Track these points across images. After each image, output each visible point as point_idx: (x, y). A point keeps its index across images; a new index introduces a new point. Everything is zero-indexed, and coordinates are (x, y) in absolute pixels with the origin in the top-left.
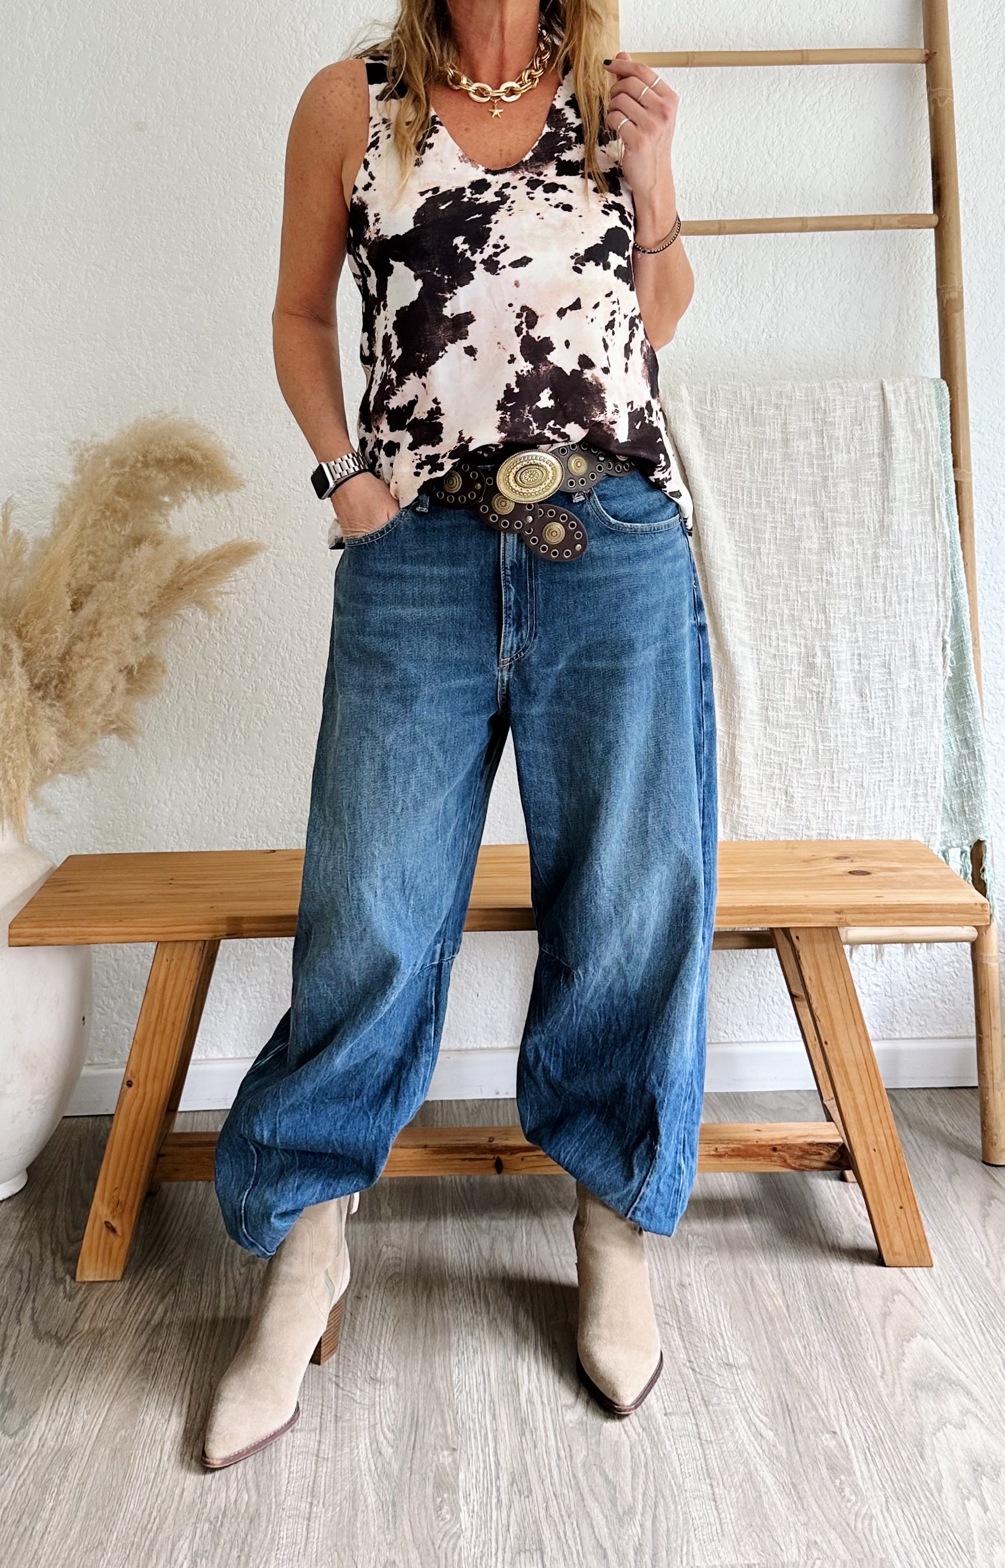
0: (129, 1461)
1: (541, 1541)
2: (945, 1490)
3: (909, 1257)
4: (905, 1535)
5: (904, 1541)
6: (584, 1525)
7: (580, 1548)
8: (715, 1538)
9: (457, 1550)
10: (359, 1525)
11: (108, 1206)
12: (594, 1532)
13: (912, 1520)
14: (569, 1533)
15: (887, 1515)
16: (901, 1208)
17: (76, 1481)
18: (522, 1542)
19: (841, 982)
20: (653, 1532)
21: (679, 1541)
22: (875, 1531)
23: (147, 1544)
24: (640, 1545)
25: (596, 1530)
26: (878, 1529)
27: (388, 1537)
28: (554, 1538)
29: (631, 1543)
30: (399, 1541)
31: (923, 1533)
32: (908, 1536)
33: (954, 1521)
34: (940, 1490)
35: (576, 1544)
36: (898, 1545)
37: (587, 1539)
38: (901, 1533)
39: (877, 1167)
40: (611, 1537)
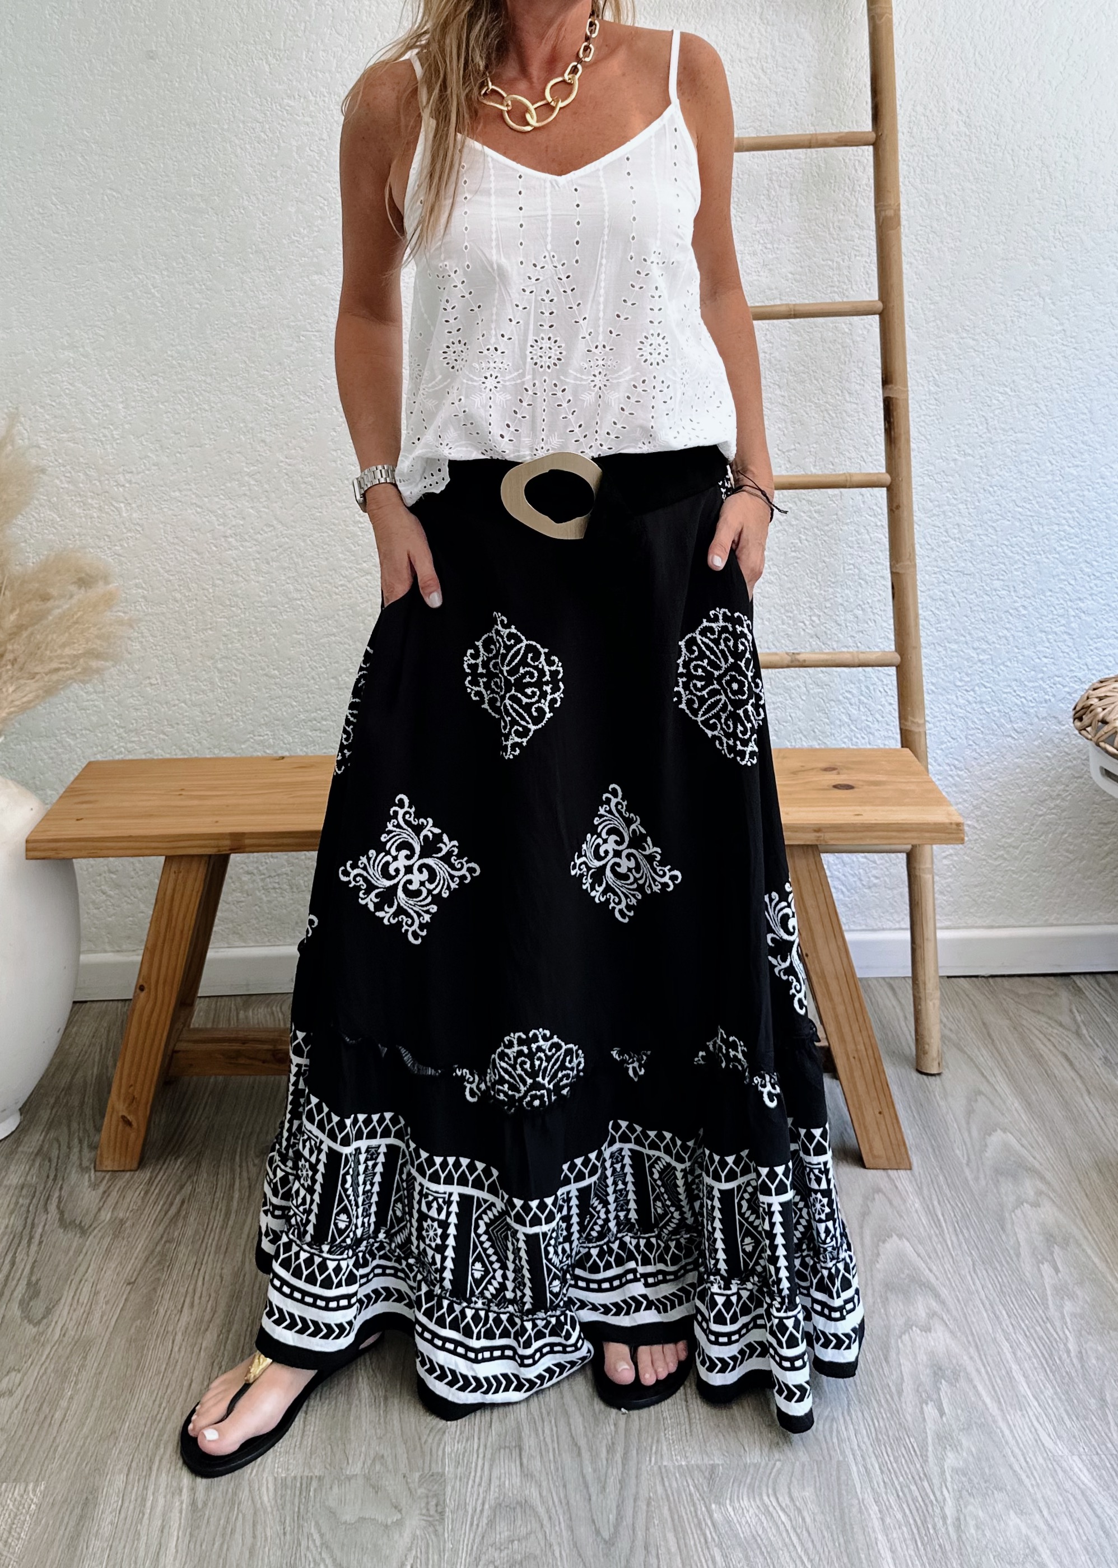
0: (142, 1353)
1: (520, 1438)
2: (905, 1393)
3: (888, 1159)
4: (863, 1438)
5: (862, 1444)
6: (562, 1423)
7: (556, 1446)
8: (684, 1438)
9: (442, 1446)
10: (352, 1419)
11: (124, 1102)
12: (570, 1429)
13: (871, 1423)
14: (547, 1431)
15: (848, 1418)
16: (880, 1113)
17: (93, 1370)
18: (503, 1437)
19: (821, 897)
20: (626, 1431)
21: (650, 1440)
22: (835, 1433)
23: (156, 1434)
24: (613, 1443)
25: (573, 1427)
26: (838, 1432)
27: (378, 1431)
28: (533, 1435)
29: (605, 1442)
30: (389, 1435)
31: (880, 1436)
32: (866, 1439)
33: (911, 1426)
34: (900, 1393)
35: (553, 1441)
36: (856, 1447)
37: (564, 1437)
38: (859, 1436)
39: (857, 1074)
40: (586, 1436)
